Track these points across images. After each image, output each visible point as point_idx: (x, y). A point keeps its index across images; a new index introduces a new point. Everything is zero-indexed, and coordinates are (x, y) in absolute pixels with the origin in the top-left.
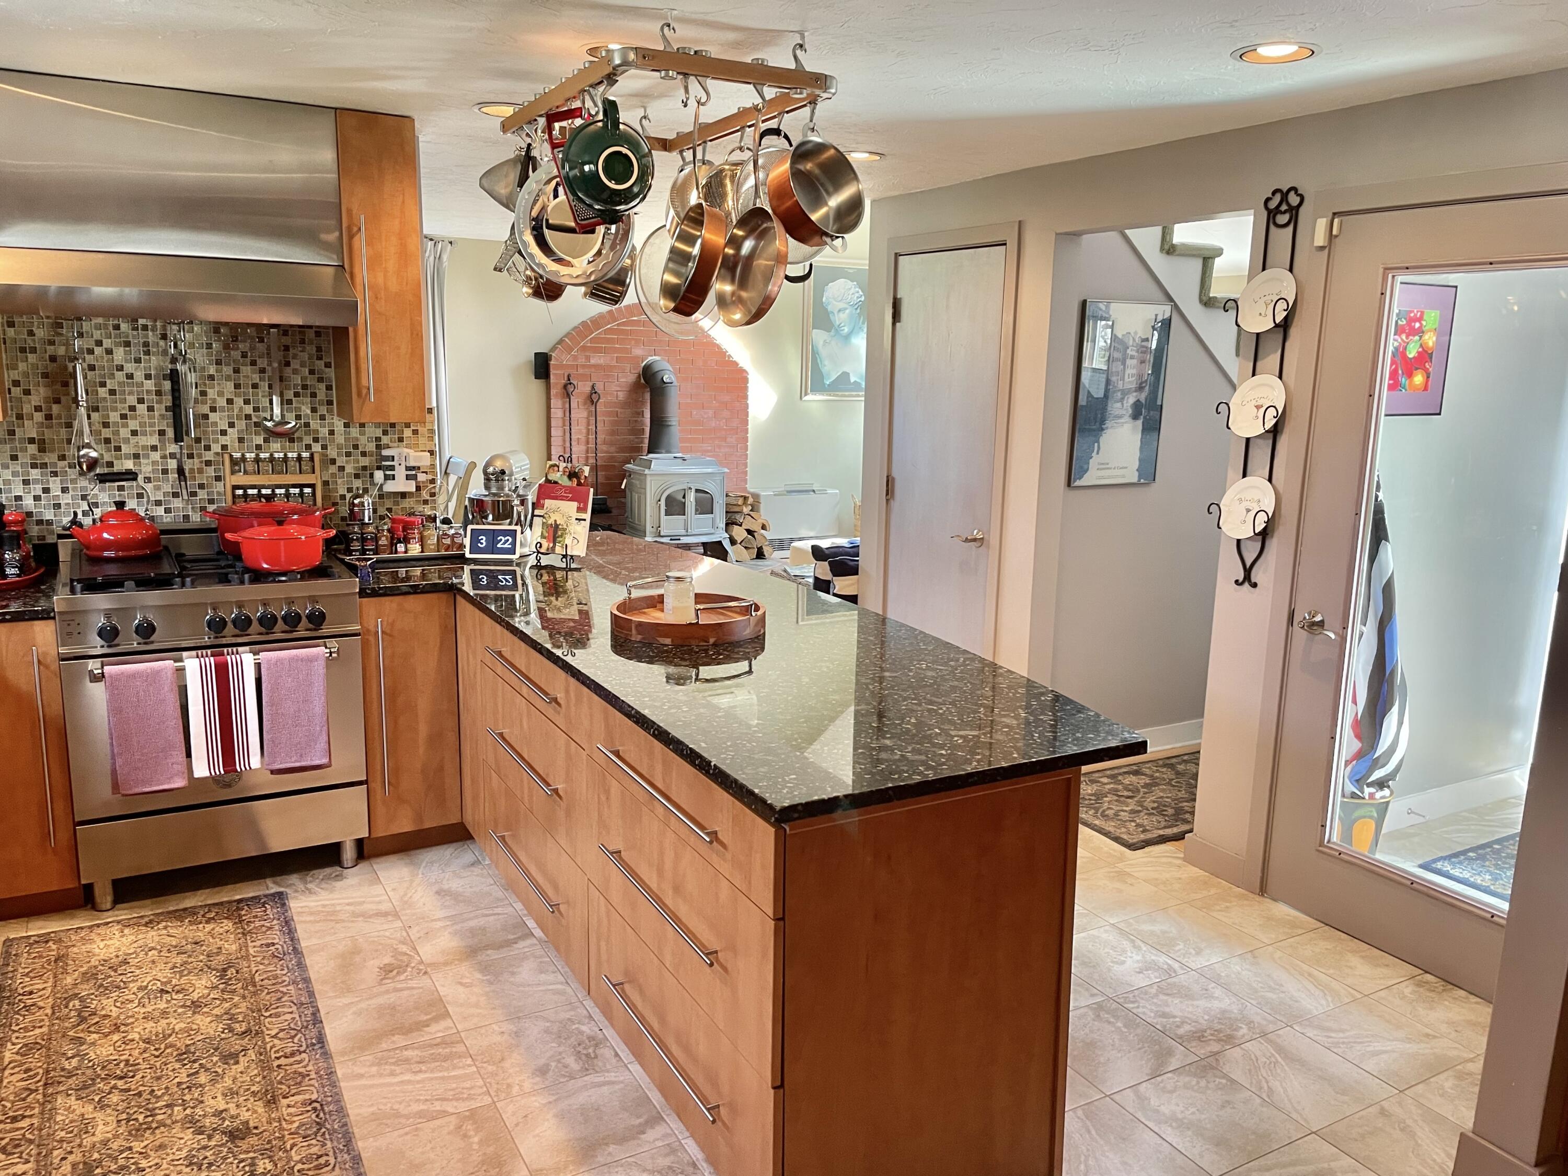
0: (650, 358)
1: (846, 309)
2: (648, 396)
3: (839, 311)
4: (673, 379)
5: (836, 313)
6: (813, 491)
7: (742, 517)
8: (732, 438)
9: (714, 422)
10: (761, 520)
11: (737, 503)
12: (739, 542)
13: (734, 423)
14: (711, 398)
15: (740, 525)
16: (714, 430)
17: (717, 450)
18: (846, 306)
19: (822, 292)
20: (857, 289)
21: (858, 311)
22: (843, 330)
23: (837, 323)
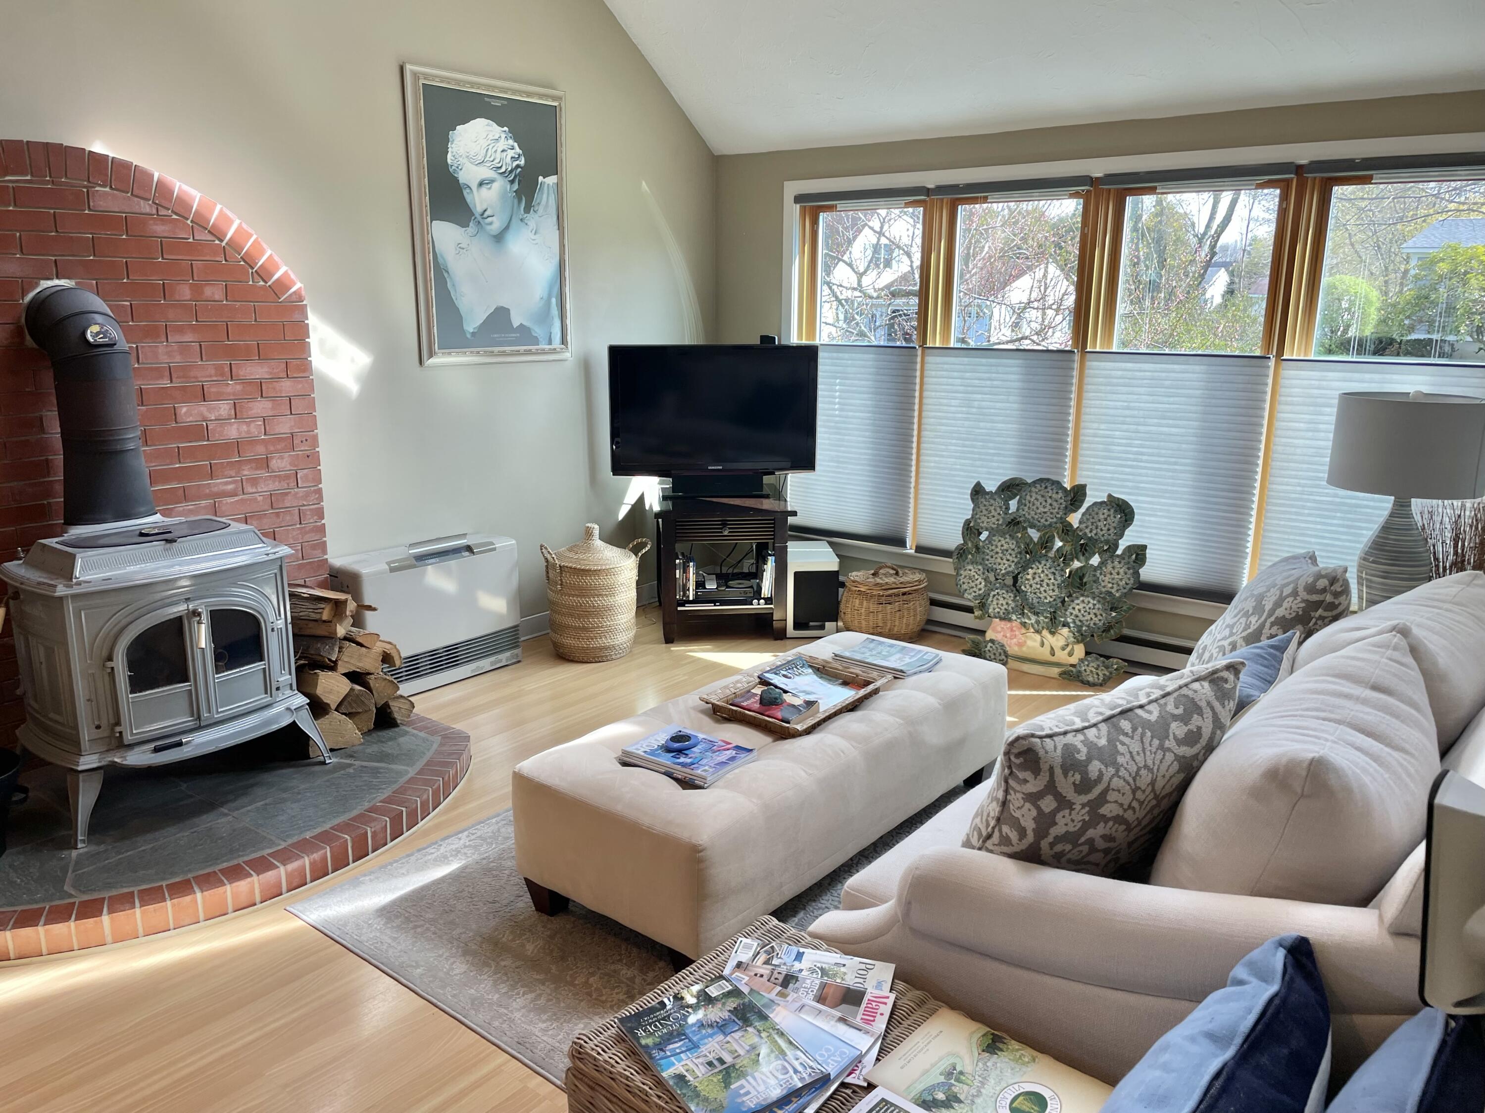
0: (45, 284)
1: (492, 181)
2: (48, 379)
3: (481, 184)
4: (115, 333)
5: (474, 186)
6: (469, 549)
7: (337, 649)
8: (282, 458)
9: (235, 426)
10: (379, 644)
11: (317, 617)
12: (333, 706)
13: (284, 426)
14: (222, 375)
15: (332, 667)
16: (238, 445)
17: (249, 489)
18: (491, 174)
19: (446, 141)
20: (511, 142)
21: (516, 186)
22: (491, 224)
23: (479, 209)
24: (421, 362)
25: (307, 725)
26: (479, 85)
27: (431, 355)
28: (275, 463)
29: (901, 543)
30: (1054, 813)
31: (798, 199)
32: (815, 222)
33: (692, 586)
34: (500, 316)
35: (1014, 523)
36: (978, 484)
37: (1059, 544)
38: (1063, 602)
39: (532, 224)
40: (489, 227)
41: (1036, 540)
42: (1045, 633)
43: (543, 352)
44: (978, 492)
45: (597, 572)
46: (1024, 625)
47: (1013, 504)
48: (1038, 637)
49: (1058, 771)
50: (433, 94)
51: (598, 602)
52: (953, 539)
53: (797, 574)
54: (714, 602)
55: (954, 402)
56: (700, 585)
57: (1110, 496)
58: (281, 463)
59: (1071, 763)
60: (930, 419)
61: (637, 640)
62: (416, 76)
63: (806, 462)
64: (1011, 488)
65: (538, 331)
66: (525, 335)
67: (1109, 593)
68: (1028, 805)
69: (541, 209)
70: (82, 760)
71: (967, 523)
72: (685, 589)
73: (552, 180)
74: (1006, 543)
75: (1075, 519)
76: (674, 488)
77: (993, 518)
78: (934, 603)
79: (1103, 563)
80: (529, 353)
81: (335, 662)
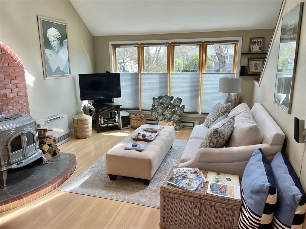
1: (55, 40)
3: (53, 41)
5: (52, 42)
6: (59, 117)
7: (46, 140)
8: (21, 101)
9: (12, 94)
10: (53, 138)
11: (41, 133)
12: (46, 152)
13: (21, 94)
14: (9, 83)
15: (45, 144)
16: (12, 98)
17: (15, 108)
18: (55, 39)
19: (46, 32)
20: (58, 32)
21: (60, 42)
22: (56, 49)
23: (53, 46)
24: (44, 79)
25: (43, 156)
26: (52, 21)
27: (46, 77)
28: (20, 102)
29: (139, 109)
30: (219, 140)
31: (112, 45)
32: (115, 49)
33: (102, 121)
34: (58, 68)
35: (161, 104)
36: (154, 97)
37: (170, 106)
38: (171, 116)
39: (63, 49)
40: (55, 50)
41: (166, 106)
42: (169, 122)
43: (67, 76)
44: (154, 99)
45: (85, 120)
46: (165, 121)
47: (161, 100)
48: (167, 123)
49: (220, 133)
50: (43, 22)
51: (86, 126)
52: (150, 107)
53: (122, 117)
54: (107, 124)
55: (147, 83)
56: (104, 121)
57: (178, 97)
58: (21, 102)
59: (222, 132)
60: (143, 86)
61: (93, 133)
62: (40, 18)
63: (119, 96)
64: (160, 98)
65: (65, 71)
66: (63, 73)
67: (179, 114)
68: (216, 139)
69: (64, 46)
70: (2, 169)
71: (153, 104)
72: (101, 122)
73: (66, 40)
74: (160, 107)
75: (172, 102)
76: (94, 103)
77: (157, 103)
78: (147, 120)
79: (178, 109)
80: (64, 76)
81: (46, 142)
